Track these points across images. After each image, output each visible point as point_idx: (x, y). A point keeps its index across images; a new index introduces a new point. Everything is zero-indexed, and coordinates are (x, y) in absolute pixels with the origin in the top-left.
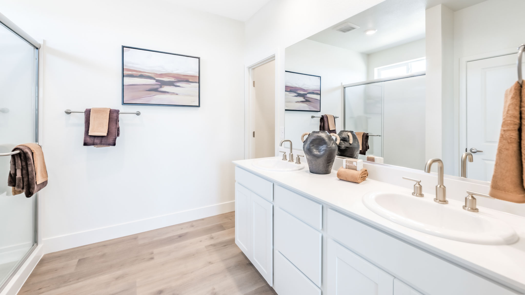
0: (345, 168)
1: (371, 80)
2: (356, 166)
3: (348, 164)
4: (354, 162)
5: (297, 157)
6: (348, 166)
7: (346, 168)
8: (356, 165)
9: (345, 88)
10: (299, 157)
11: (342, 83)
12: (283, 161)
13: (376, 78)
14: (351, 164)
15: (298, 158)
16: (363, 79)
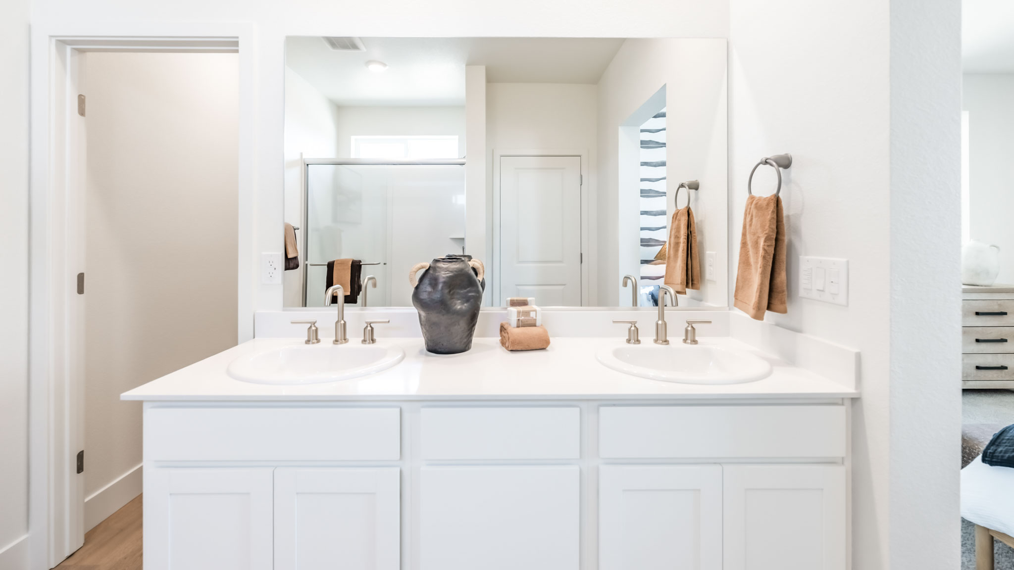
0: (516, 326)
1: (344, 157)
2: (536, 320)
3: (523, 318)
4: (531, 313)
5: (367, 327)
6: (522, 321)
7: (518, 327)
8: (535, 318)
9: (308, 165)
10: (371, 324)
11: (301, 154)
12: (310, 346)
13: (353, 156)
14: (526, 316)
15: (369, 328)
16: (329, 152)
